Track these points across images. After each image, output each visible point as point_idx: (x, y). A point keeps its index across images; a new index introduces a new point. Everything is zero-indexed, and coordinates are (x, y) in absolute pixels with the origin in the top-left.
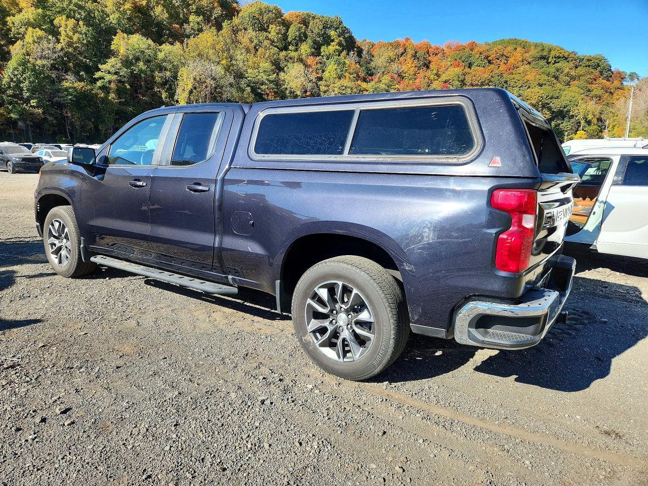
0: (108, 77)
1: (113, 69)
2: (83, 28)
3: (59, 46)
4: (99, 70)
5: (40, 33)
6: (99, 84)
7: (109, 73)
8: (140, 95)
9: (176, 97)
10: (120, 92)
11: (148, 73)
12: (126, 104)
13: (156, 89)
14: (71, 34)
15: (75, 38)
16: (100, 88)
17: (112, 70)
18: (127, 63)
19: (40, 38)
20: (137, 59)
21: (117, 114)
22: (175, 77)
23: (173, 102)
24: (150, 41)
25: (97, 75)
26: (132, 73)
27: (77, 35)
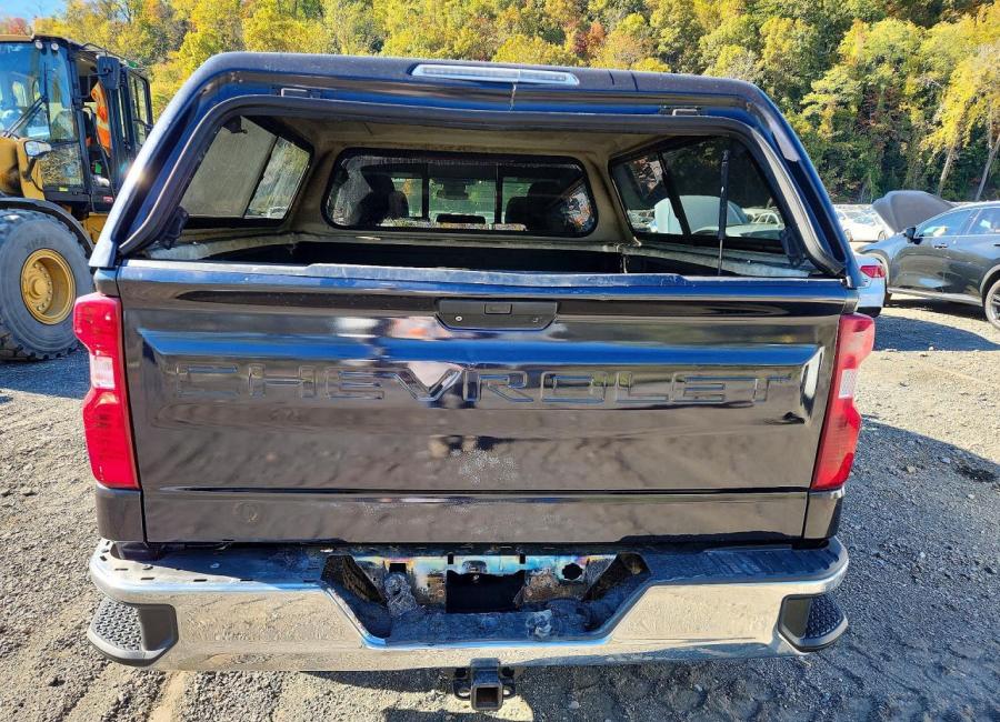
0: (823, 99)
1: (833, 85)
2: (801, 28)
3: (759, 64)
4: (810, 90)
5: (737, 50)
6: (807, 112)
7: (826, 92)
8: (871, 121)
9: (936, 118)
10: (836, 121)
11: (895, 81)
12: (845, 138)
13: (903, 107)
14: (780, 41)
15: (785, 48)
16: (808, 118)
17: (832, 87)
18: (862, 70)
19: (735, 58)
20: (880, 61)
21: (826, 157)
22: (946, 82)
23: (930, 127)
24: (910, 26)
25: (806, 99)
26: (865, 86)
27: (789, 41)
